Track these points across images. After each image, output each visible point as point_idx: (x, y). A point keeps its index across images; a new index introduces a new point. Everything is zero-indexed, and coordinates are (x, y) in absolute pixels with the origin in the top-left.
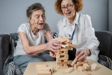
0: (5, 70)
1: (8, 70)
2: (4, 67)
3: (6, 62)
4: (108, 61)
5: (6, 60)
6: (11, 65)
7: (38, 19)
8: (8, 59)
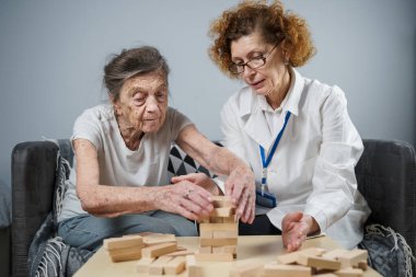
0: (33, 260)
1: (42, 260)
2: (33, 248)
3: (38, 234)
4: (396, 247)
5: (39, 228)
6: (54, 244)
7: (142, 107)
8: (44, 225)
